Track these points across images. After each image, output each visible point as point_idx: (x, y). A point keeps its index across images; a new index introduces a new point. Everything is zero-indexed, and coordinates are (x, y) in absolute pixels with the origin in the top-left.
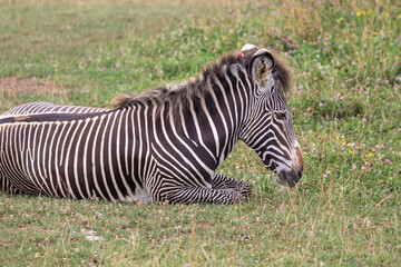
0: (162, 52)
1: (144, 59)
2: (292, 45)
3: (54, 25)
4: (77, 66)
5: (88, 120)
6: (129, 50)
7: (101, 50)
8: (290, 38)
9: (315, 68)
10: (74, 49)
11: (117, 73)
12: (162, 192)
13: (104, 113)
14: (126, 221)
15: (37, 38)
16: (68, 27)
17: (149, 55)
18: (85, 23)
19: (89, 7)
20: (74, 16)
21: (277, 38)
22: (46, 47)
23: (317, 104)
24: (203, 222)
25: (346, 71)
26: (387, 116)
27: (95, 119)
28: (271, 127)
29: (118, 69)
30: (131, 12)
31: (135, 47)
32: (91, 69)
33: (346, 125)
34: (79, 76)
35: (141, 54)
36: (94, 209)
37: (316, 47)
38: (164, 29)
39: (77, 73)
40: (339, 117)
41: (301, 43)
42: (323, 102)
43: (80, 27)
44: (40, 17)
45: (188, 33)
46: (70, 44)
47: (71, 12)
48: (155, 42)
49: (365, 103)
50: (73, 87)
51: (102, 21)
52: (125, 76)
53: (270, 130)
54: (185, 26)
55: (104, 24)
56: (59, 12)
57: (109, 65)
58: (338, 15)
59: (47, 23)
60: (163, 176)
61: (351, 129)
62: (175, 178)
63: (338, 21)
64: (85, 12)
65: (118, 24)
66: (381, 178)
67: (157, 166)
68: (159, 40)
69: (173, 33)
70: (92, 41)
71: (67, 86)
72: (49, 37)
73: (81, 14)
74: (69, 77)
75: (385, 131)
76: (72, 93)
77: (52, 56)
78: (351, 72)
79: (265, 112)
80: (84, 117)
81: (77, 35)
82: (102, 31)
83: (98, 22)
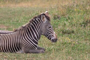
0: (30, 19)
1: (26, 20)
2: (60, 17)
3: (6, 12)
4: (10, 22)
5: (8, 34)
6: (23, 18)
7: (16, 18)
8: (59, 15)
9: (64, 22)
10: (10, 18)
11: (19, 23)
12: (26, 51)
13: (12, 32)
14: (15, 57)
15: (2, 15)
16: (9, 13)
17: (27, 19)
18: (13, 12)
19: (15, 8)
20: (11, 10)
21: (56, 15)
22: (3, 17)
23: (63, 31)
24: (33, 58)
25: (71, 23)
26: (80, 33)
27: (10, 34)
28: (48, 30)
29: (20, 22)
30: (24, 9)
31: (24, 17)
32: (13, 22)
33: (70, 35)
34: (10, 24)
35: (25, 19)
36: (8, 54)
37: (65, 18)
38: (31, 13)
39: (10, 23)
40: (69, 34)
41: (62, 17)
42: (65, 30)
43: (12, 13)
44: (3, 10)
45: (36, 14)
46: (9, 17)
47: (10, 9)
48: (29, 16)
49: (75, 30)
50: (8, 27)
51: (17, 11)
52: (21, 24)
53: (48, 31)
54: (36, 13)
55: (18, 12)
56: (8, 9)
57: (17, 21)
58: (71, 10)
59: (4, 12)
60: (26, 47)
61: (71, 36)
62: (29, 47)
63: (71, 12)
64: (14, 9)
65: (21, 12)
66: (76, 48)
67: (24, 45)
68: (30, 16)
69: (33, 14)
70: (15, 16)
71: (7, 26)
72: (4, 15)
73: (13, 10)
74: (8, 24)
75: (79, 37)
76: (8, 28)
77: (5, 19)
78: (72, 23)
79: (46, 27)
80: (7, 33)
81: (11, 15)
82: (17, 14)
83: (16, 12)
